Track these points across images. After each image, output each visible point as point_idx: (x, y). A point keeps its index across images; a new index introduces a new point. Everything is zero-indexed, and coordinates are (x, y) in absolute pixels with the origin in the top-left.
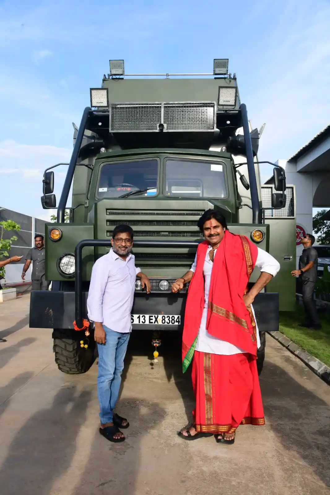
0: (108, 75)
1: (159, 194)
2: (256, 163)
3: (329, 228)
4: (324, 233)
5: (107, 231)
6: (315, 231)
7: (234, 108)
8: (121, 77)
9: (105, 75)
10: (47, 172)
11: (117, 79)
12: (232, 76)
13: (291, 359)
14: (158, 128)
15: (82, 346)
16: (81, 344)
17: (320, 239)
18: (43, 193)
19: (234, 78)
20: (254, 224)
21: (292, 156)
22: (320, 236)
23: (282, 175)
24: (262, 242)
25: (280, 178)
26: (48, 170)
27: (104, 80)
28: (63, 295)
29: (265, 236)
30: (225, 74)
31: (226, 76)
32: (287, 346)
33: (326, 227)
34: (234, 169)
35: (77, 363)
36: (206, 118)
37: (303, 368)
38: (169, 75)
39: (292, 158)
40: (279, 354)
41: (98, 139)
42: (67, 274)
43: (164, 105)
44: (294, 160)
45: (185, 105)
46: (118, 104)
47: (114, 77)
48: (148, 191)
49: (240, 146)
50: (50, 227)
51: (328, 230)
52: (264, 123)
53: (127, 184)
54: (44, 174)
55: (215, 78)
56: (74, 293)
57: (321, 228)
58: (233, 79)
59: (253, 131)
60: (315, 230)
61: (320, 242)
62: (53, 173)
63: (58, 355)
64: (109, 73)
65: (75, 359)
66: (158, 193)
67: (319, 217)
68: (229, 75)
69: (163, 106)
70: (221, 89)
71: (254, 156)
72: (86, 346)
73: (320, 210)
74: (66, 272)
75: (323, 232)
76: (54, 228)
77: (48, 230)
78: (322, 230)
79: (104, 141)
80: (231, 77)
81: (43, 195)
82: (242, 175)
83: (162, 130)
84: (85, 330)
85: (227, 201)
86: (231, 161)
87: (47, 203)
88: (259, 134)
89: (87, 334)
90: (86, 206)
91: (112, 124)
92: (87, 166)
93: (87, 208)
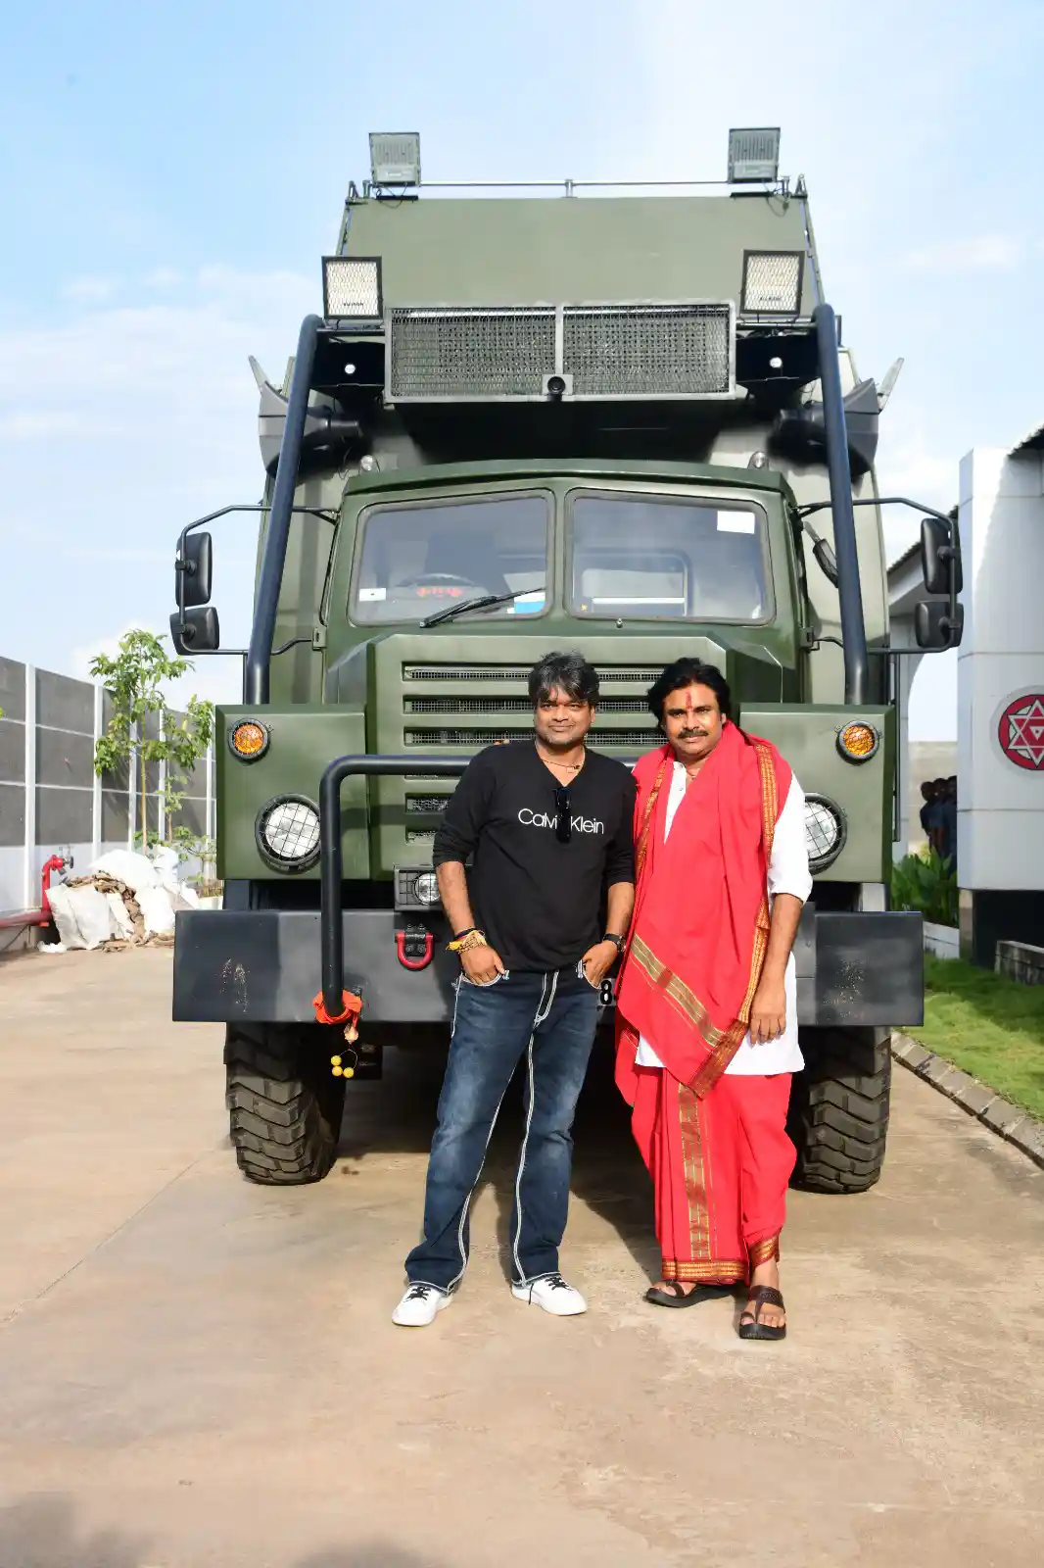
0: (364, 185)
1: (552, 608)
5: (407, 730)
7: (794, 322)
8: (410, 191)
9: (352, 185)
10: (188, 534)
11: (393, 198)
12: (792, 189)
13: (990, 1148)
14: (546, 390)
15: (337, 1071)
16: (333, 1066)
18: (178, 603)
19: (799, 193)
20: (847, 705)
21: (1025, 439)
23: (947, 542)
24: (872, 761)
25: (943, 550)
26: (189, 529)
27: (349, 203)
28: (275, 921)
29: (882, 741)
30: (768, 180)
31: (770, 187)
32: (982, 1110)
34: (795, 521)
35: (301, 1142)
36: (702, 353)
37: (1023, 1170)
38: (573, 185)
39: (1025, 446)
40: (949, 1135)
41: (343, 418)
42: (287, 859)
43: (565, 313)
44: (1032, 452)
45: (633, 311)
46: (413, 310)
47: (385, 192)
48: (516, 599)
49: (814, 439)
50: (232, 719)
52: (897, 358)
53: (439, 575)
54: (180, 540)
55: (734, 195)
56: (319, 914)
58: (796, 197)
59: (855, 390)
62: (208, 538)
63: (242, 1116)
64: (369, 177)
65: (296, 1131)
66: (549, 605)
68: (782, 182)
69: (560, 313)
70: (750, 259)
71: (861, 472)
72: (349, 1072)
74: (283, 854)
76: (245, 721)
77: (227, 725)
79: (360, 425)
80: (788, 193)
81: (176, 609)
82: (822, 538)
83: (559, 396)
84: (348, 1022)
85: (771, 629)
86: (783, 496)
87: (189, 637)
88: (881, 395)
89: (351, 1035)
90: (316, 644)
91: (394, 376)
92: (317, 513)
93: (320, 649)
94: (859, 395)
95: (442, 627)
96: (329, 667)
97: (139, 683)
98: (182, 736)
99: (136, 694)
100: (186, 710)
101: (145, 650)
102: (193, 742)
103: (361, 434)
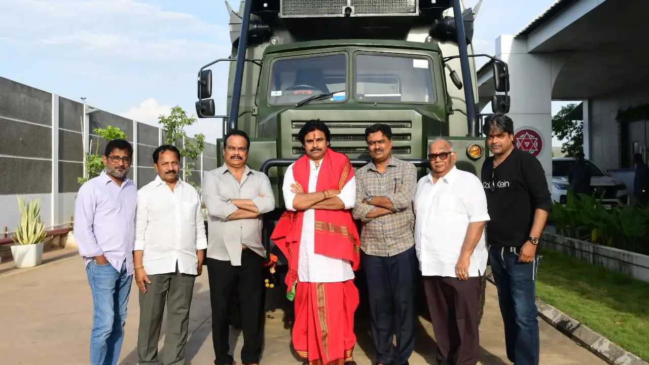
1: (349, 98)
2: (471, 56)
3: (579, 132)
4: (572, 139)
5: (294, 148)
6: (558, 137)
10: (203, 70)
14: (344, 12)
17: (565, 149)
18: (199, 97)
20: (469, 136)
21: (521, 31)
22: (566, 144)
23: (504, 72)
24: (481, 159)
25: (502, 75)
26: (203, 68)
29: (484, 152)
33: (575, 129)
34: (443, 62)
39: (521, 34)
41: (263, 24)
44: (524, 36)
48: (334, 95)
49: (449, 31)
51: (578, 135)
53: (302, 86)
54: (199, 73)
57: (567, 132)
59: (466, 11)
60: (559, 134)
61: (567, 153)
62: (211, 71)
66: (347, 96)
67: (564, 115)
71: (468, 44)
72: (272, 286)
73: (566, 104)
75: (570, 138)
78: (568, 134)
79: (270, 27)
81: (198, 100)
82: (453, 70)
83: (349, 15)
84: (271, 266)
85: (435, 106)
86: (439, 54)
87: (203, 111)
88: (474, 14)
89: (273, 271)
90: (254, 114)
91: (284, 8)
92: (253, 61)
93: (255, 115)
94: (465, 14)
95: (304, 106)
96: (259, 123)
97: (176, 127)
98: (192, 146)
99: (175, 131)
100: (194, 137)
101: (178, 114)
102: (196, 149)
103: (270, 30)
